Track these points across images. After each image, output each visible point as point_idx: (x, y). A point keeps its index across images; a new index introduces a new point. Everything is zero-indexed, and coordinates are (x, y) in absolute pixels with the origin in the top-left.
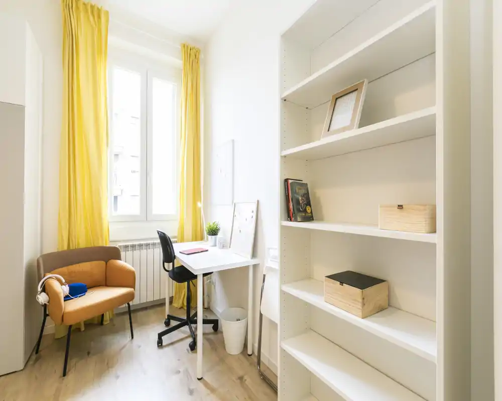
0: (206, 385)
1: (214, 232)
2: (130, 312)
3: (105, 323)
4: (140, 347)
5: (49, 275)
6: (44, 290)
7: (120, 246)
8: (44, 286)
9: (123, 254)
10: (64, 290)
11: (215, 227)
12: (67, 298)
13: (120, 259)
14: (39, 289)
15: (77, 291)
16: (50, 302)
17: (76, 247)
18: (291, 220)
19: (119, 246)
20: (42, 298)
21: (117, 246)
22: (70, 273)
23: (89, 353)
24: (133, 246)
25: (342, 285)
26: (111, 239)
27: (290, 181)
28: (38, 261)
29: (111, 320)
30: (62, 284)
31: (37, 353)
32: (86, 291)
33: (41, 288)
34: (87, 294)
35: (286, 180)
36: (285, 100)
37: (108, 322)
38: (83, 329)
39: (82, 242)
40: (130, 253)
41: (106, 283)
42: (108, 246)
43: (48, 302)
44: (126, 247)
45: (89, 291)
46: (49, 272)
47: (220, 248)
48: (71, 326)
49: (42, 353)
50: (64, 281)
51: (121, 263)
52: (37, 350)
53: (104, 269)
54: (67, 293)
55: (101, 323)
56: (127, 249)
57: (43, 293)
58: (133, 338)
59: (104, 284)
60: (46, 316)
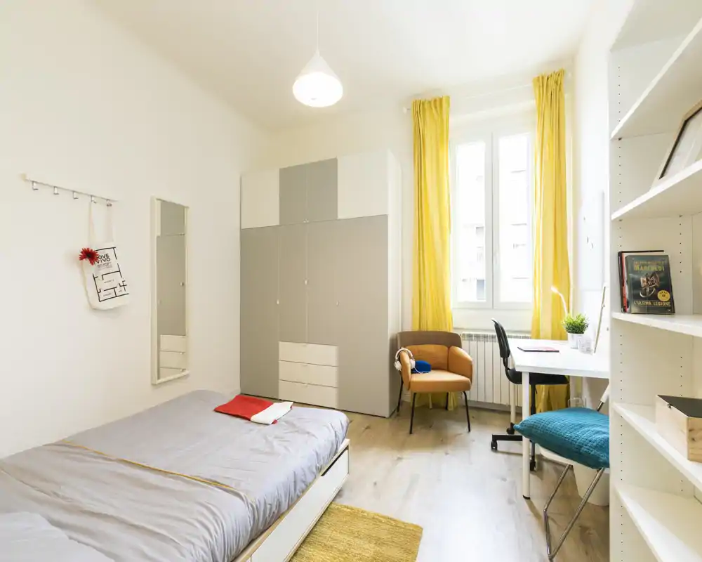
0: (532, 507)
1: (577, 329)
2: (467, 406)
3: (449, 409)
4: (474, 441)
5: (403, 349)
6: (399, 360)
7: (464, 335)
8: (399, 356)
9: (464, 343)
10: (411, 363)
11: (579, 321)
12: (413, 371)
13: (460, 347)
15: (421, 367)
16: (403, 369)
17: (425, 330)
18: (625, 311)
20: (398, 365)
21: (459, 334)
22: (419, 352)
23: (431, 427)
24: (477, 336)
25: (670, 407)
26: (454, 326)
27: (625, 255)
28: (397, 336)
29: (456, 408)
30: (410, 357)
31: (398, 411)
32: (430, 371)
33: (397, 357)
35: (620, 254)
36: (620, 139)
38: (431, 407)
39: (430, 326)
41: (448, 368)
43: (401, 370)
44: (470, 336)
45: (432, 371)
46: (404, 347)
47: (583, 352)
48: (415, 394)
50: (412, 355)
51: (462, 351)
52: (398, 409)
53: (446, 354)
54: (414, 366)
55: (446, 408)
56: (470, 338)
57: (398, 362)
58: (469, 430)
59: (446, 368)
60: (402, 382)
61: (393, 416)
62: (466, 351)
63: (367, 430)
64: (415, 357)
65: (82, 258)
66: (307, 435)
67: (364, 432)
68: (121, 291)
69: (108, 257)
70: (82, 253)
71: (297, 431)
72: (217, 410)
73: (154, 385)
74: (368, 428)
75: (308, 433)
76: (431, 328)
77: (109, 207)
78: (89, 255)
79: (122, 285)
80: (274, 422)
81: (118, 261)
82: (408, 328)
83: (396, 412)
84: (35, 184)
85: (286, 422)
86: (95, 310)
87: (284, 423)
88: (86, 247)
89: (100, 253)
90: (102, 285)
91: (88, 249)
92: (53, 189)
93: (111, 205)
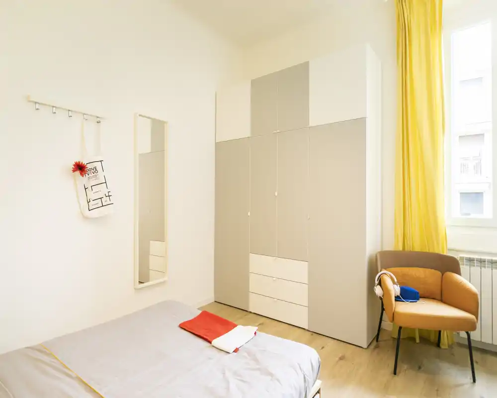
2: (470, 346)
3: (442, 346)
5: (384, 271)
6: (380, 284)
7: (462, 258)
8: (380, 280)
9: (464, 268)
10: (395, 290)
12: (397, 299)
13: (459, 273)
14: (377, 282)
15: (407, 295)
16: (384, 296)
17: (411, 249)
19: (460, 257)
20: (378, 290)
21: (456, 257)
22: (404, 276)
23: (420, 369)
24: (481, 261)
26: (449, 247)
28: (376, 256)
29: (451, 346)
30: (394, 283)
31: (377, 341)
32: (418, 299)
33: (377, 280)
34: (418, 302)
37: (447, 347)
38: (418, 340)
39: (417, 245)
40: (476, 270)
41: (441, 298)
42: (445, 254)
43: (383, 296)
44: (470, 260)
45: (421, 300)
46: (385, 269)
48: (400, 328)
49: (381, 343)
50: (396, 280)
51: (461, 279)
52: (377, 338)
53: (440, 280)
54: (398, 293)
55: (438, 344)
56: (472, 264)
57: (379, 286)
58: (474, 381)
59: (439, 297)
60: (383, 309)
61: (372, 347)
62: (466, 279)
63: (342, 362)
64: (399, 283)
65: (74, 171)
66: (269, 377)
67: (337, 362)
68: (106, 201)
69: (96, 170)
70: (74, 165)
71: (259, 369)
72: (183, 327)
73: (135, 289)
74: (342, 358)
75: (271, 375)
76: (417, 248)
77: (99, 124)
78: (80, 168)
79: (107, 195)
80: (236, 351)
81: (104, 173)
82: (389, 247)
83: (375, 341)
84: (37, 105)
85: (249, 353)
86: (86, 218)
87: (245, 354)
88: (77, 161)
89: (89, 166)
90: (92, 195)
91: (79, 162)
92: (52, 108)
93: (100, 122)
